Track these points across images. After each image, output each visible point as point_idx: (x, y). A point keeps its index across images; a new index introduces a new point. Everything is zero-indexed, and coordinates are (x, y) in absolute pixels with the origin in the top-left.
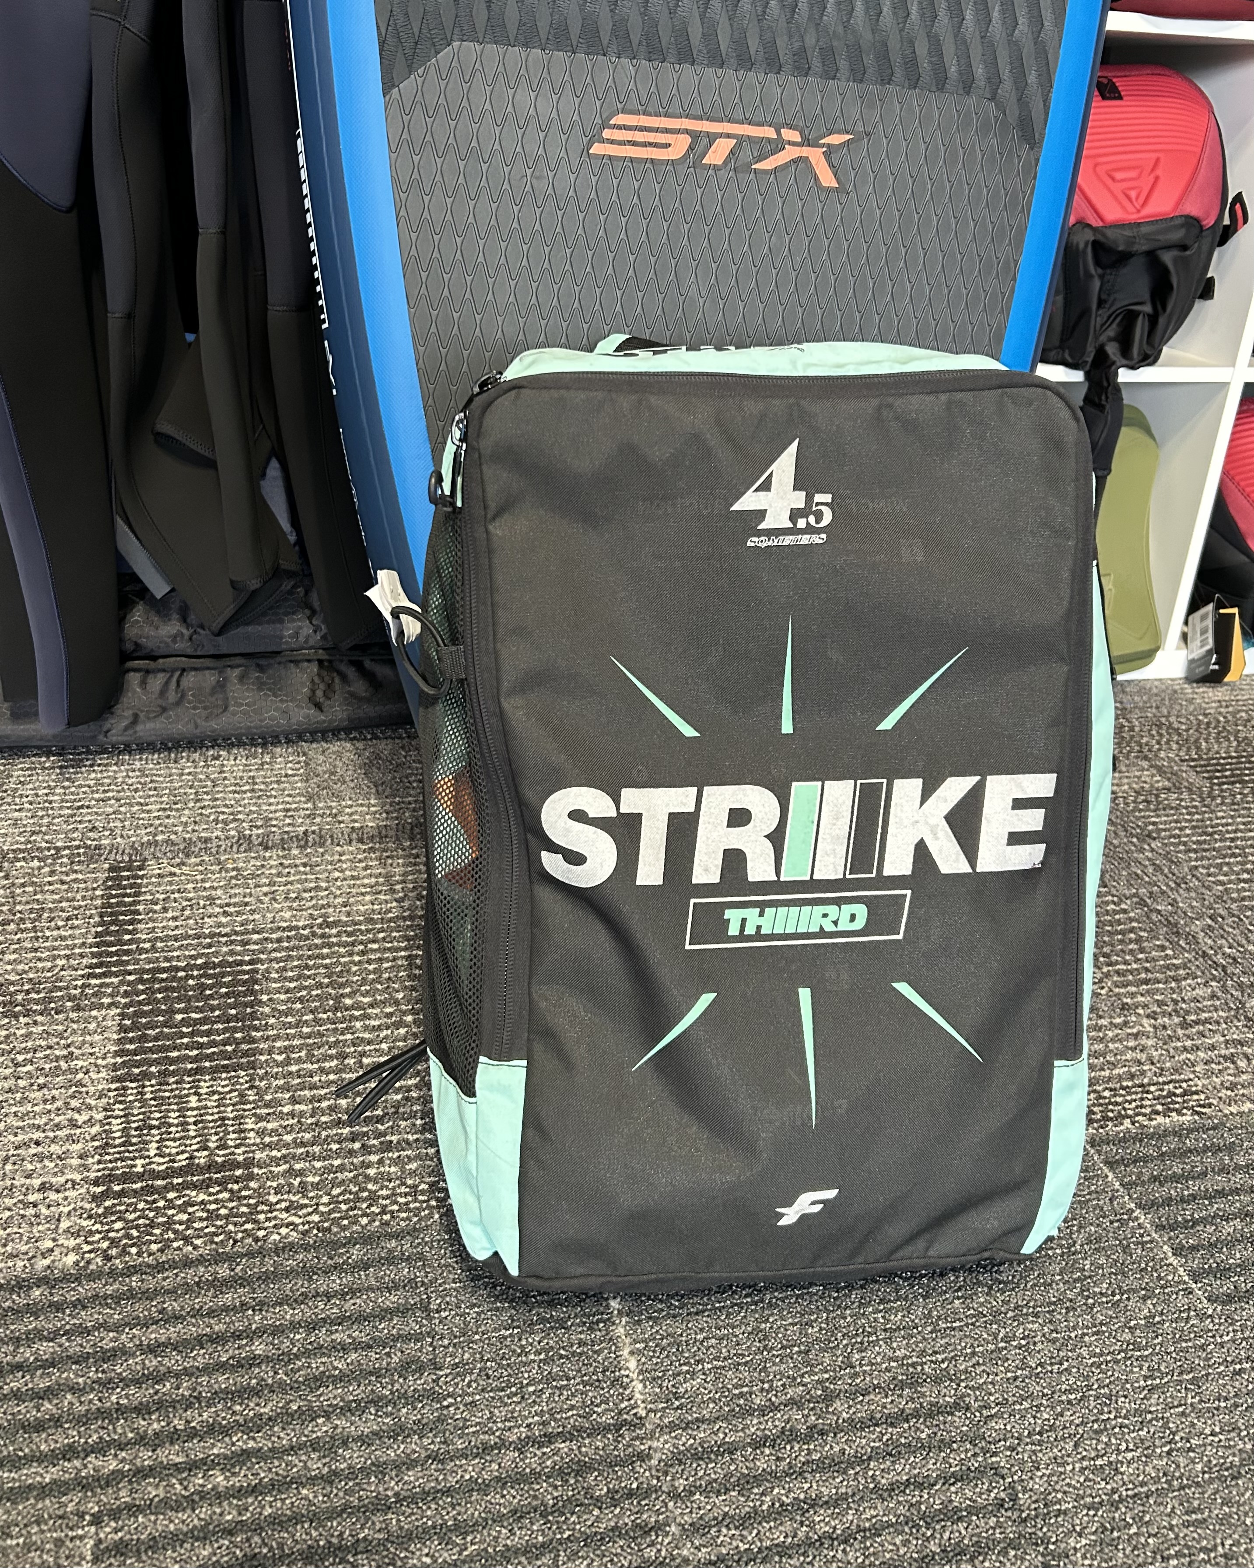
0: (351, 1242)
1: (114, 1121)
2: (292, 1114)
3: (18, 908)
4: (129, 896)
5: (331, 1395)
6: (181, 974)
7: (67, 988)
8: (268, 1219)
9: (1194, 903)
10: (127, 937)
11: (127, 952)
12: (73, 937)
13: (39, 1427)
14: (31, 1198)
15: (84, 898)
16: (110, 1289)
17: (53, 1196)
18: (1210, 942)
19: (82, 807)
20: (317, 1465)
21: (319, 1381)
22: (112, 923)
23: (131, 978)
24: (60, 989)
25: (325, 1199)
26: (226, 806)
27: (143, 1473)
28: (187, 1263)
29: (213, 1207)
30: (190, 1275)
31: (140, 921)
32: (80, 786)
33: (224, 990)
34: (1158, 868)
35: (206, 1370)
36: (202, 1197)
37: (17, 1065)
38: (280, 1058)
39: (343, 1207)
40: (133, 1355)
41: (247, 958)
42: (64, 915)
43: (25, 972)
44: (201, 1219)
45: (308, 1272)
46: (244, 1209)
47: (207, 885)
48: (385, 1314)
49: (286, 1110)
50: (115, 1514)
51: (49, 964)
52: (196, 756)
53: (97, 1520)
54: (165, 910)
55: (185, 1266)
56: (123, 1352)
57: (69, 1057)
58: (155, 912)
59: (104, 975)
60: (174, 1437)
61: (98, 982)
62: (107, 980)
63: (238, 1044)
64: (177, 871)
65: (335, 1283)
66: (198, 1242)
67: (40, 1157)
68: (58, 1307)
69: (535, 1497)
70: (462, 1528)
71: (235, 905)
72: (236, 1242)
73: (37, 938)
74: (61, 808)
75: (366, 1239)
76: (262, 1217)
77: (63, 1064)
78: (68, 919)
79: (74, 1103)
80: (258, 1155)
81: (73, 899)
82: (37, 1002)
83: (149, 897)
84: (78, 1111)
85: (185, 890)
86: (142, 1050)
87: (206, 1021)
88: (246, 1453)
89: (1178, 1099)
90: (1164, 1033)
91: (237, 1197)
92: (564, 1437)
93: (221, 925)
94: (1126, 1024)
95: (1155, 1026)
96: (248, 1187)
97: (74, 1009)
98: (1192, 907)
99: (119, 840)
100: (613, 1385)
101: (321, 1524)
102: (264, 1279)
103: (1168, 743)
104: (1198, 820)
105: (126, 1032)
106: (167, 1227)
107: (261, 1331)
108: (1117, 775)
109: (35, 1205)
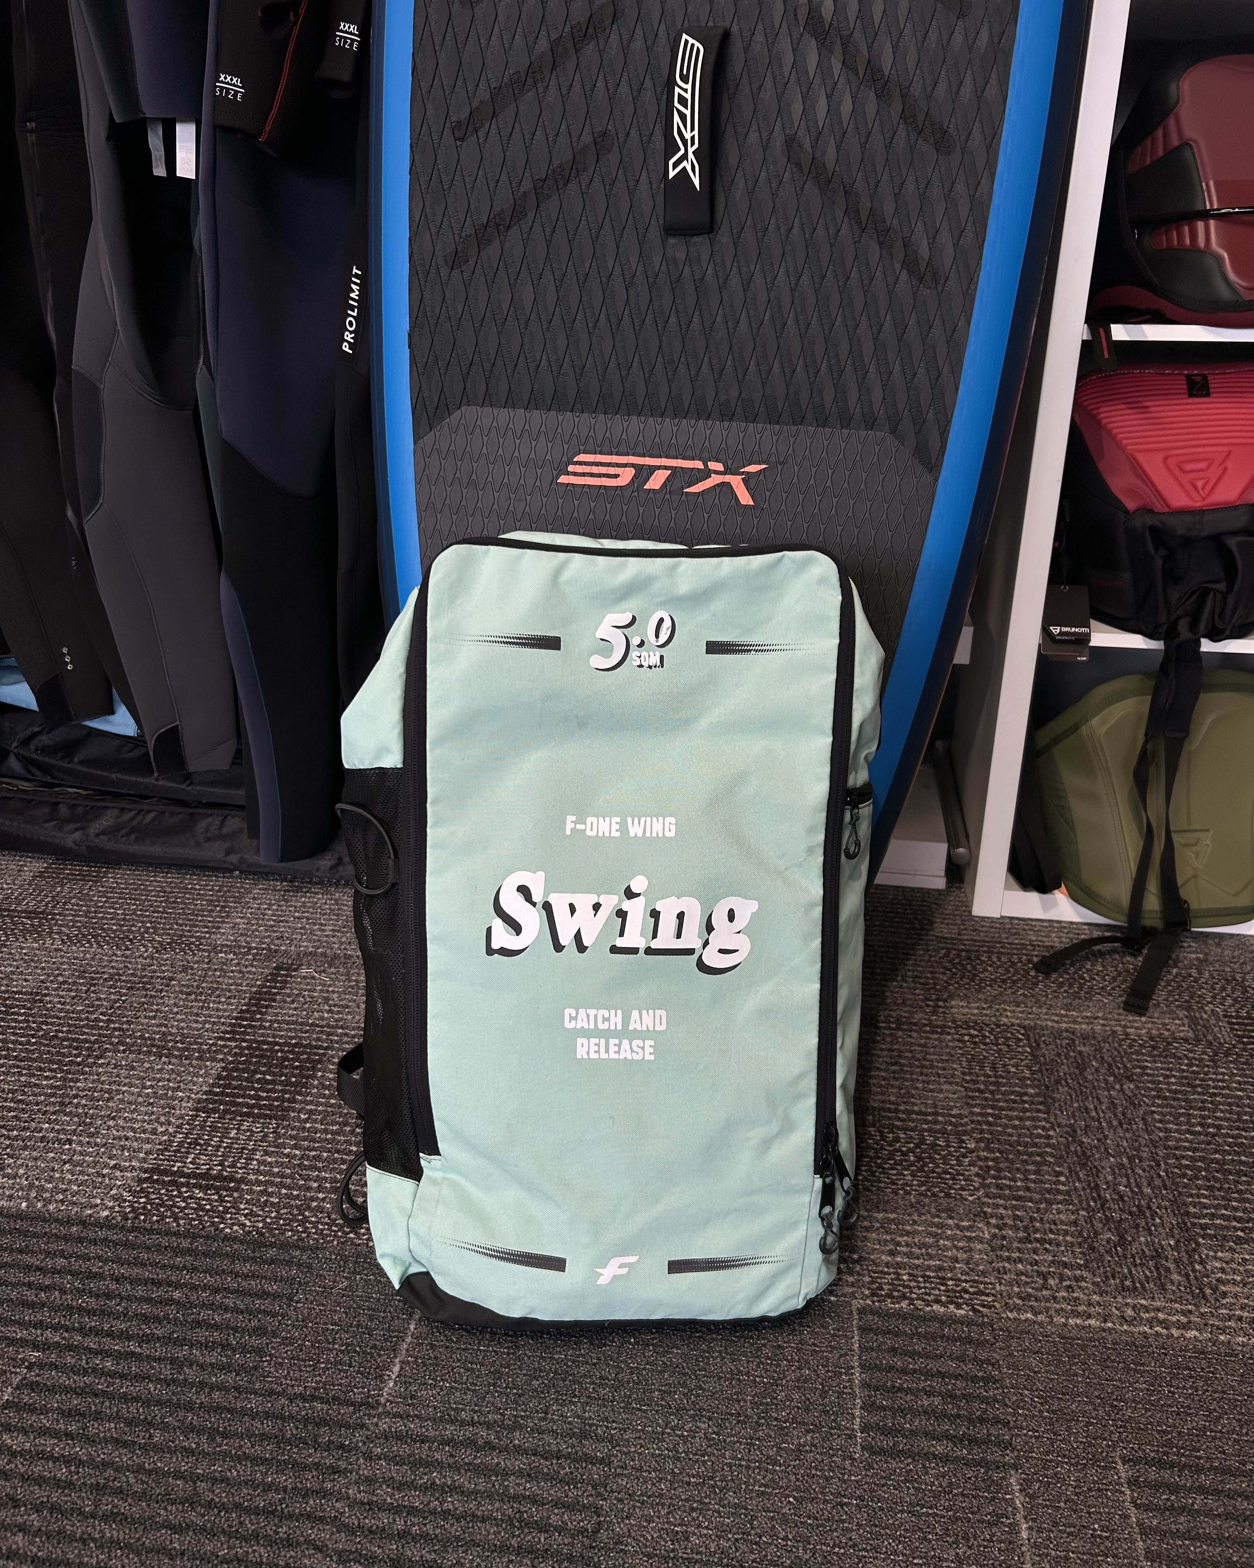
0: (272, 1245)
1: (178, 1135)
2: (287, 1156)
3: (204, 985)
4: (275, 988)
5: (202, 1334)
6: (277, 1048)
7: (201, 1044)
8: (231, 1219)
10: (259, 1016)
11: (251, 1027)
12: (225, 1010)
13: (31, 1305)
14: (105, 1171)
15: (247, 985)
16: (115, 1237)
17: (118, 1173)
19: (282, 921)
20: (167, 1372)
21: (198, 1324)
22: (255, 1005)
23: (244, 1044)
24: (197, 1043)
25: (274, 1214)
27: (70, 1348)
28: (168, 1233)
29: (204, 1202)
30: (165, 1242)
31: (272, 1007)
32: (291, 906)
33: (297, 1064)
34: (1113, 1105)
35: (141, 1300)
36: (202, 1195)
37: (144, 1087)
38: (303, 1116)
39: (282, 1222)
40: (105, 1280)
41: (325, 1045)
42: (228, 994)
43: (183, 1028)
44: (192, 1208)
45: (233, 1257)
46: (221, 1209)
47: (331, 989)
48: (264, 1295)
49: (285, 1152)
50: (41, 1366)
51: (200, 1026)
53: (30, 1368)
54: (293, 1002)
55: (166, 1235)
56: (100, 1276)
57: (178, 1089)
58: (285, 1001)
59: (229, 1039)
60: (97, 1332)
61: (222, 1043)
62: (229, 1043)
63: (283, 1102)
64: (317, 976)
65: (247, 1268)
66: (181, 1222)
67: (123, 1148)
68: (81, 1240)
69: (281, 1430)
70: (225, 1435)
71: (339, 1006)
72: (204, 1227)
73: (203, 1007)
74: (268, 920)
75: (285, 1246)
76: (228, 1216)
77: (170, 1093)
78: (229, 998)
79: (162, 1119)
80: (251, 1177)
81: (241, 985)
82: (179, 1049)
83: (288, 991)
84: (162, 1124)
85: (314, 991)
86: (222, 1093)
87: (273, 1082)
88: (133, 1354)
89: (966, 1296)
90: (999, 1242)
91: (221, 1200)
92: (322, 1401)
93: (322, 1018)
94: (969, 1228)
95: (994, 1236)
96: (231, 1196)
97: (198, 1059)
98: (1118, 1145)
99: (293, 948)
100: (376, 1378)
101: (148, 1407)
102: (206, 1254)
103: (1224, 998)
104: (1193, 1072)
105: (220, 1079)
106: (170, 1208)
107: (185, 1285)
108: (1143, 1019)
109: (104, 1176)
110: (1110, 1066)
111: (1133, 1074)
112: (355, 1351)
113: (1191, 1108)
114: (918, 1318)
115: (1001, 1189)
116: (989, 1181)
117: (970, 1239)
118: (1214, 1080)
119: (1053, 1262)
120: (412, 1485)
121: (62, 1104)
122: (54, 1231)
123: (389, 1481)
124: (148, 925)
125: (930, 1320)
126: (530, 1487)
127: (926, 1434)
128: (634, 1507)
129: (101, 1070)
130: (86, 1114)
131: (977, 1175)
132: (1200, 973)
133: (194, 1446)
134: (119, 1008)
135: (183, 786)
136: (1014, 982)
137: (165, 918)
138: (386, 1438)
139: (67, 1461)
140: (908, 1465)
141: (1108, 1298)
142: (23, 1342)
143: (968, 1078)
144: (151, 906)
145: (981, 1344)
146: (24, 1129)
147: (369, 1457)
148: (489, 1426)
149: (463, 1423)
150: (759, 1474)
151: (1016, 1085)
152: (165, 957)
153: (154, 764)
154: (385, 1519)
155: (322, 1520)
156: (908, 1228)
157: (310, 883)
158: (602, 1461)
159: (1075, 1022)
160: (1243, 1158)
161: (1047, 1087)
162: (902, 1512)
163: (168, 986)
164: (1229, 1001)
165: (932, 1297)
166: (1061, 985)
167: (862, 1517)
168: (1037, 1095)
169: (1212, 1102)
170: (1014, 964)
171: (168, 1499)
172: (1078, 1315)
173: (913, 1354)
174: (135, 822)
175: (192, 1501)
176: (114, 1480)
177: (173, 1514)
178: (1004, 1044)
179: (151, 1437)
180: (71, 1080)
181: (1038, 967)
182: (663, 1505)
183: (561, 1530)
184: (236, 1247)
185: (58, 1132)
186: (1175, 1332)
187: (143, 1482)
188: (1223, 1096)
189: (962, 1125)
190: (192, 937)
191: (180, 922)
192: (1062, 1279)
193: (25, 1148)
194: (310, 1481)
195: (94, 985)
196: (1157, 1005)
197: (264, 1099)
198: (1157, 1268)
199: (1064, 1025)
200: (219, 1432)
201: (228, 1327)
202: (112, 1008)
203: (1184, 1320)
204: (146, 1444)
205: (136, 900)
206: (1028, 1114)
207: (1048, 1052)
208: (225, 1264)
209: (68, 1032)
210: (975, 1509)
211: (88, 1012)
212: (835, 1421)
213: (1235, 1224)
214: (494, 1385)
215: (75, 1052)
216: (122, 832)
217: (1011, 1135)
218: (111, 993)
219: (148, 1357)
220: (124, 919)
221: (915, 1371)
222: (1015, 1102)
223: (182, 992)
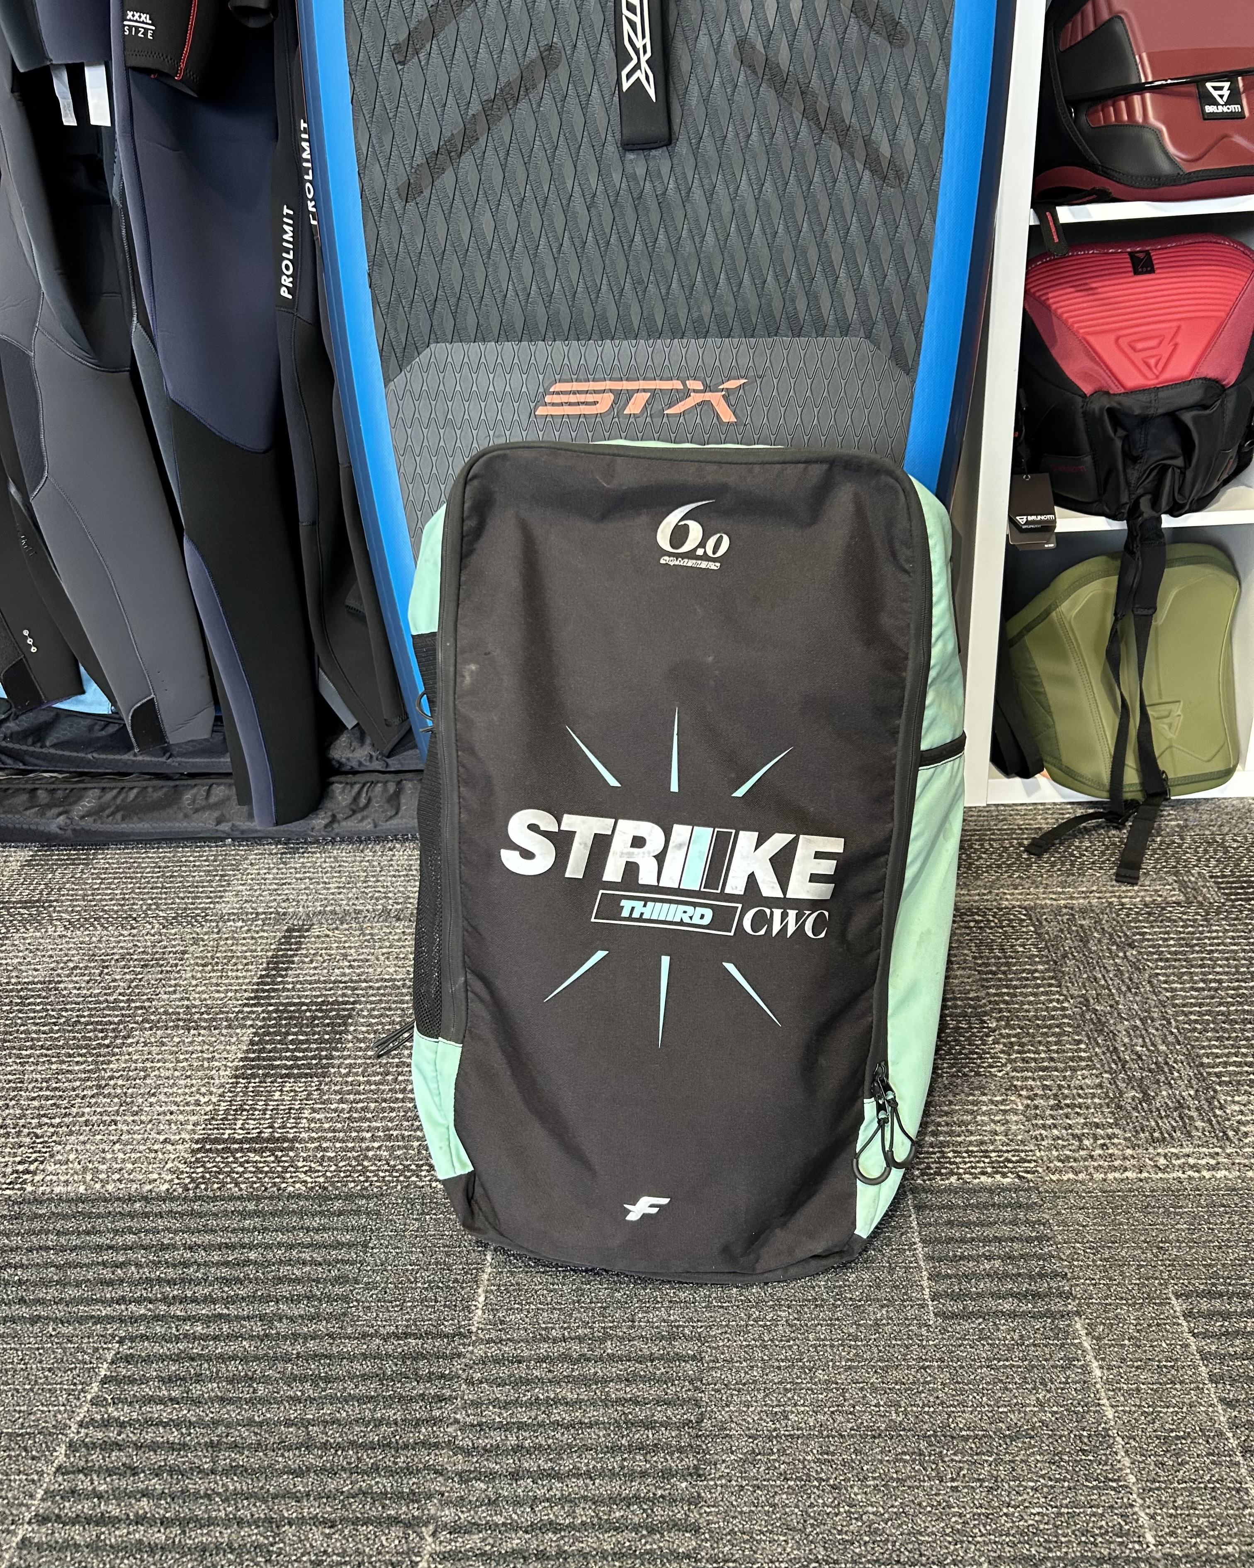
0: (337, 1197)
1: (222, 1104)
2: (335, 1110)
3: (218, 955)
4: (291, 950)
5: (285, 1290)
6: (304, 1008)
7: (227, 1013)
8: (291, 1177)
9: (1136, 1007)
10: (279, 979)
11: (274, 990)
12: (245, 977)
13: (110, 1283)
14: (156, 1147)
15: (262, 950)
16: (179, 1209)
17: (169, 1147)
18: (1126, 1040)
19: (284, 884)
20: (258, 1329)
21: (280, 1280)
22: (273, 969)
23: (271, 1008)
24: (222, 1012)
25: (333, 1168)
26: (383, 887)
27: (157, 1318)
28: (232, 1198)
29: (261, 1165)
30: (230, 1207)
31: (292, 969)
32: (291, 868)
33: (327, 1021)
34: (1119, 972)
35: (218, 1264)
36: (257, 1158)
37: (178, 1061)
38: (344, 1071)
39: (342, 1174)
40: (179, 1250)
41: (352, 1000)
42: (245, 961)
43: (205, 1000)
44: (250, 1172)
45: (301, 1213)
46: (279, 1169)
47: (347, 945)
48: (339, 1245)
49: (333, 1107)
50: (132, 1339)
51: (223, 995)
52: (378, 847)
53: (121, 1342)
54: (312, 961)
55: (230, 1200)
57: (213, 1059)
58: (304, 962)
59: (254, 1005)
60: (183, 1300)
61: (248, 1009)
62: (255, 1009)
63: (321, 1059)
64: (331, 934)
65: (316, 1222)
66: (243, 1186)
67: (169, 1122)
68: (146, 1215)
69: (381, 1369)
70: (327, 1380)
71: (358, 961)
72: (266, 1189)
73: (221, 977)
74: (270, 884)
75: (349, 1197)
76: (288, 1175)
77: (206, 1064)
78: (246, 964)
79: (203, 1090)
80: (303, 1135)
81: (255, 951)
82: (206, 1020)
83: (304, 952)
84: (204, 1095)
85: (331, 948)
86: (258, 1058)
87: (307, 1041)
88: (220, 1316)
89: (1010, 1165)
90: (1033, 1112)
91: (278, 1160)
92: (416, 1336)
93: (344, 975)
94: (1003, 1102)
95: (1028, 1106)
96: (287, 1155)
97: (227, 1027)
98: (1130, 1009)
99: (301, 909)
100: (463, 1309)
101: (247, 1363)
102: (273, 1214)
103: (1208, 860)
104: (1189, 933)
105: (253, 1045)
106: (228, 1174)
107: (259, 1245)
108: (1136, 888)
109: (156, 1152)
110: (1111, 935)
111: (1134, 941)
112: (438, 1287)
113: (1192, 966)
114: (968, 1191)
115: (1027, 1062)
116: (1014, 1056)
117: (1005, 1112)
118: (1209, 938)
119: (1085, 1124)
120: (516, 1403)
121: (99, 1087)
122: (118, 1210)
123: (495, 1402)
124: (150, 902)
125: (979, 1192)
126: (631, 1391)
127: (992, 1295)
128: (732, 1395)
129: (131, 1049)
130: (125, 1094)
131: (1002, 1052)
132: (1182, 839)
133: (299, 1394)
134: (137, 987)
135: (163, 759)
136: (1009, 866)
137: (166, 893)
138: (484, 1363)
139: (178, 1425)
140: (980, 1324)
141: (1140, 1151)
142: (110, 1319)
143: (979, 962)
144: (148, 882)
145: (1029, 1207)
146: (66, 1115)
147: (470, 1382)
148: (580, 1339)
149: (555, 1341)
150: (843, 1350)
151: (1026, 963)
152: (173, 931)
153: (133, 740)
154: (497, 1437)
155: (436, 1445)
156: (946, 1108)
157: (305, 843)
158: (694, 1358)
159: (1072, 898)
160: (1246, 1007)
161: (1055, 963)
162: (981, 1367)
163: (182, 960)
164: (1213, 862)
165: (979, 1170)
166: (1053, 865)
167: (945, 1376)
168: (1047, 970)
169: (1210, 959)
170: (1006, 849)
171: (284, 1446)
172: (1115, 1169)
173: (968, 1224)
174: (119, 801)
175: (308, 1445)
176: (227, 1436)
177: (292, 1459)
178: (1008, 926)
179: (255, 1391)
180: (103, 1063)
181: (1028, 850)
182: (759, 1390)
183: (665, 1425)
184: (301, 1203)
185: (101, 1114)
186: (1207, 1174)
187: (256, 1434)
188: (1220, 952)
189: (981, 1007)
190: (196, 909)
191: (181, 895)
192: (1096, 1138)
193: (71, 1133)
194: (419, 1411)
195: (107, 967)
196: (1147, 874)
197: (302, 1059)
198: (1182, 1118)
199: (1063, 902)
200: (321, 1378)
201: (310, 1280)
202: (129, 987)
203: (1213, 1162)
204: (251, 1398)
205: (132, 878)
206: (1042, 989)
207: (1051, 929)
208: (295, 1221)
209: (90, 1016)
210: (1048, 1356)
211: (105, 994)
212: (906, 1294)
213: (1246, 1068)
214: (578, 1302)
215: (101, 1035)
216: (107, 812)
217: (1028, 1011)
218: (125, 973)
219: (237, 1317)
220: (123, 899)
221: (973, 1239)
222: (1027, 979)
223: (197, 964)
